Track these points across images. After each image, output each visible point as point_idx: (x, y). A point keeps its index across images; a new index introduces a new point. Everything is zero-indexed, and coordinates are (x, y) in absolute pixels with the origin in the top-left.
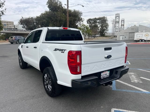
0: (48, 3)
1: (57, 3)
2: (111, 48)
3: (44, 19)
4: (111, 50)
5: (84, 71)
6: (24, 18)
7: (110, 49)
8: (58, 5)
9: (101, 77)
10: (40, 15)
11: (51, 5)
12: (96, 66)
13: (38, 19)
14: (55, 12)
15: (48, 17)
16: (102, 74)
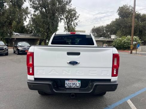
0: (118, 10)
1: (129, 9)
2: (80, 53)
3: (114, 26)
4: (80, 56)
5: (38, 73)
6: (95, 27)
7: (78, 54)
8: (129, 10)
9: (66, 85)
10: (110, 23)
11: (122, 11)
12: (53, 71)
13: (108, 27)
14: (125, 18)
15: (117, 24)
16: (66, 82)
